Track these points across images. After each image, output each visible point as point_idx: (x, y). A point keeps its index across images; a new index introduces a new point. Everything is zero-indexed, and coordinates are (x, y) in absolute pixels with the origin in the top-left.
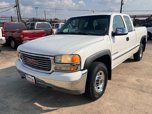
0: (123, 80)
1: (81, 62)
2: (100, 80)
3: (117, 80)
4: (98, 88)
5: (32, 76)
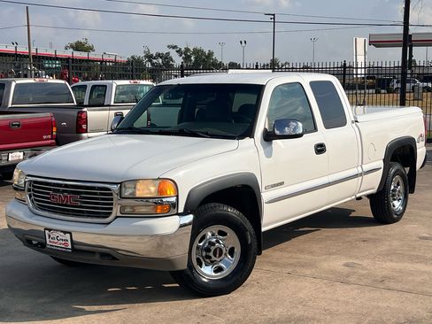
0: (307, 265)
1: (177, 196)
5: (65, 232)
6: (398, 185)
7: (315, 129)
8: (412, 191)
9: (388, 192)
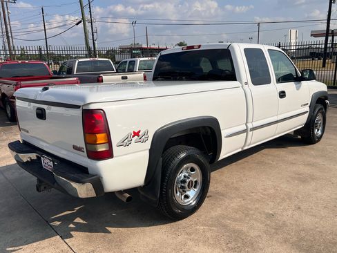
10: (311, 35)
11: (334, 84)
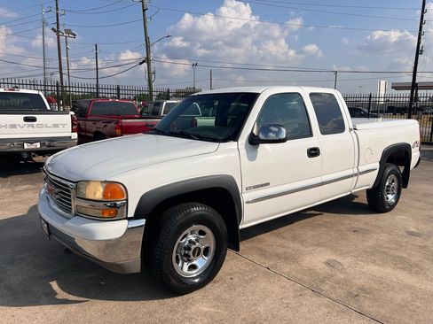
0: (290, 258)
1: (127, 200)
2: (193, 247)
3: (277, 255)
4: (193, 267)
5: (45, 222)
6: (393, 182)
7: (311, 135)
8: (405, 185)
9: (383, 188)
10: (392, 88)
11: (431, 140)
